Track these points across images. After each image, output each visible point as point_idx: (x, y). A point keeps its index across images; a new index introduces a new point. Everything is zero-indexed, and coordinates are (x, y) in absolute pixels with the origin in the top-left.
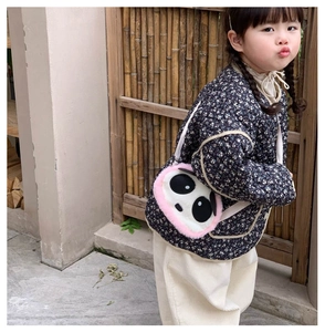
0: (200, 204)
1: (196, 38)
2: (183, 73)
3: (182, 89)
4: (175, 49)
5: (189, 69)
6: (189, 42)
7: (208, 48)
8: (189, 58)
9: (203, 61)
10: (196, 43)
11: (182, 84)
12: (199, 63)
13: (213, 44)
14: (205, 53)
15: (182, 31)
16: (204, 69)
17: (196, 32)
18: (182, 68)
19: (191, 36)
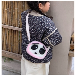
0: (41, 50)
1: (11, 6)
2: (8, 16)
3: (8, 20)
4: (6, 9)
5: (10, 15)
6: (10, 7)
7: (15, 9)
8: (10, 12)
9: (14, 13)
10: (11, 8)
11: (8, 19)
12: (13, 13)
13: (16, 8)
14: (14, 10)
15: (7, 4)
16: (14, 15)
17: (11, 5)
18: (8, 14)
19: (10, 6)
